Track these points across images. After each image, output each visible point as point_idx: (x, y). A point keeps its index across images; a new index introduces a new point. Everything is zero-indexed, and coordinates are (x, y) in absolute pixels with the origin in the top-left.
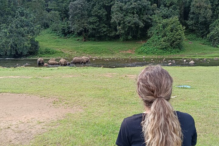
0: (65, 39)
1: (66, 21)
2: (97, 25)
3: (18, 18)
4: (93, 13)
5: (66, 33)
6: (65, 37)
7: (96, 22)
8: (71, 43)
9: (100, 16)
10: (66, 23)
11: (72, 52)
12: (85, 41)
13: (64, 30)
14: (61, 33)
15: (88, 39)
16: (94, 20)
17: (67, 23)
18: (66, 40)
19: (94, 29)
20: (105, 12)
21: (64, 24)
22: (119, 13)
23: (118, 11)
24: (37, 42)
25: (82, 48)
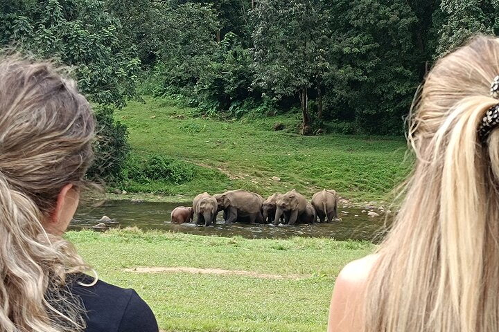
0: (221, 120)
1: (229, 48)
2: (371, 68)
3: (53, 26)
4: (353, 17)
5: (228, 95)
6: (224, 115)
7: (364, 57)
8: (252, 138)
9: (385, 30)
10: (229, 56)
11: (260, 176)
12: (308, 133)
13: (219, 83)
14: (206, 96)
15: (322, 126)
16: (357, 45)
17: (235, 55)
18: (226, 125)
19: (354, 84)
20: (407, 16)
21: (222, 59)
22: (477, 23)
23: (473, 13)
24: (122, 129)
25: (301, 164)
